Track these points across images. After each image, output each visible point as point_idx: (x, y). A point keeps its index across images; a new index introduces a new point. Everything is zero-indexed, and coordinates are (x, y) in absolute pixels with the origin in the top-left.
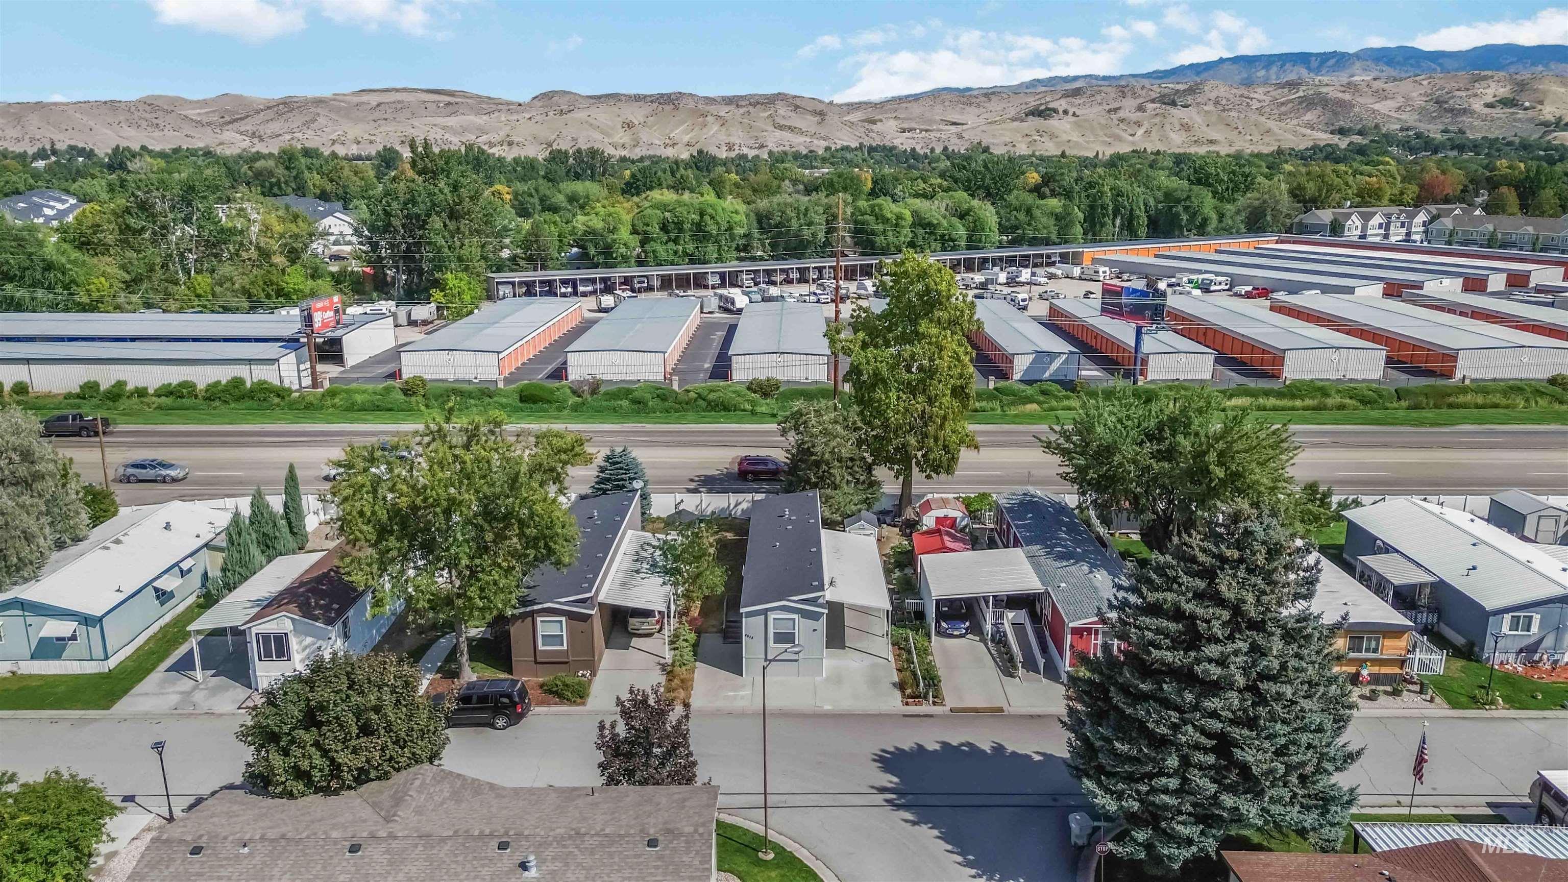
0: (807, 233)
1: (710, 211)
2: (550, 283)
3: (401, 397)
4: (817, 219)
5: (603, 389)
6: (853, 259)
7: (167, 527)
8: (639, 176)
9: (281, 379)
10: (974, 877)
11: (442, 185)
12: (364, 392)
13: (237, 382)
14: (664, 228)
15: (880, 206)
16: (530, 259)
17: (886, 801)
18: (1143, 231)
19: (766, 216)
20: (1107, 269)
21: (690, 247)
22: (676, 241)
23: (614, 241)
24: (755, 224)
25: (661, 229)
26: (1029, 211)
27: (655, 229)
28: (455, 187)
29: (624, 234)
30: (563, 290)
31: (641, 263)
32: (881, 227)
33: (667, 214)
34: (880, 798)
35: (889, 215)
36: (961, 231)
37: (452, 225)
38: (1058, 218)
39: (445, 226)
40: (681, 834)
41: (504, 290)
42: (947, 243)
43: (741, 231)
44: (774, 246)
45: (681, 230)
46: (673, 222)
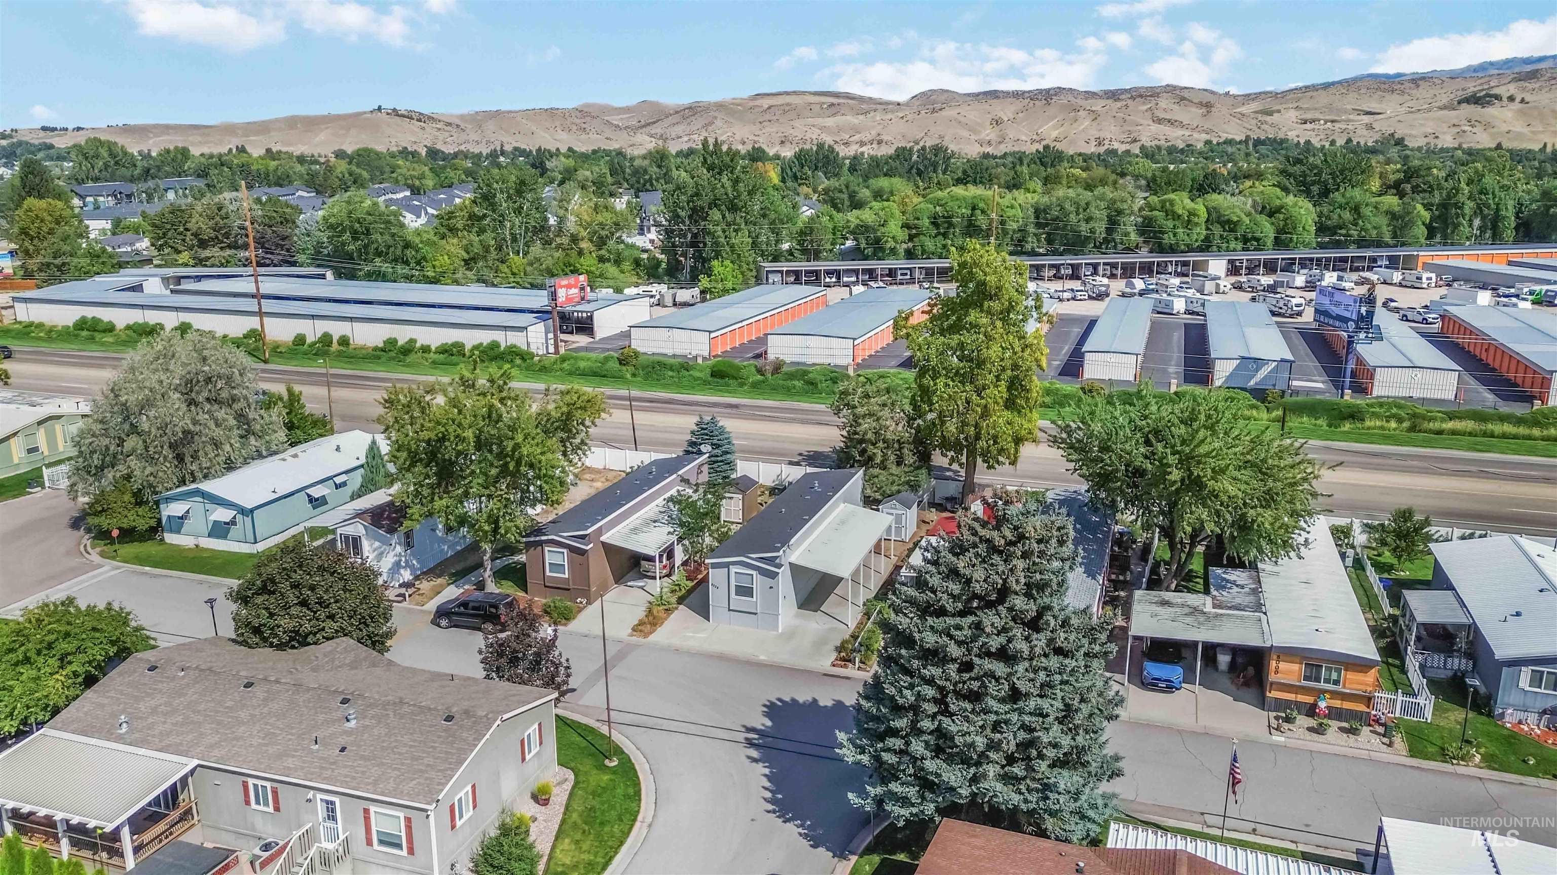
0: (1084, 228)
1: (981, 205)
2: (817, 273)
3: (617, 365)
4: (1098, 214)
5: (785, 369)
6: (1144, 256)
7: (338, 449)
8: (970, 172)
9: (528, 344)
10: (769, 812)
11: (725, 179)
12: (588, 359)
13: (494, 345)
14: (934, 222)
15: (1172, 202)
16: (805, 251)
17: (747, 739)
18: (1509, 234)
19: (1044, 210)
20: (1433, 275)
23: (884, 234)
24: (1032, 219)
25: (931, 223)
26: (1356, 209)
27: (925, 223)
28: (736, 182)
29: (894, 228)
30: (828, 280)
31: (910, 255)
32: (1170, 224)
33: (938, 209)
34: (741, 737)
35: (1180, 212)
36: (1267, 229)
37: (729, 217)
38: (1393, 216)
39: (724, 217)
40: (474, 716)
41: (772, 277)
42: (1250, 241)
43: (1015, 226)
44: (1050, 241)
45: (951, 225)
46: (943, 217)
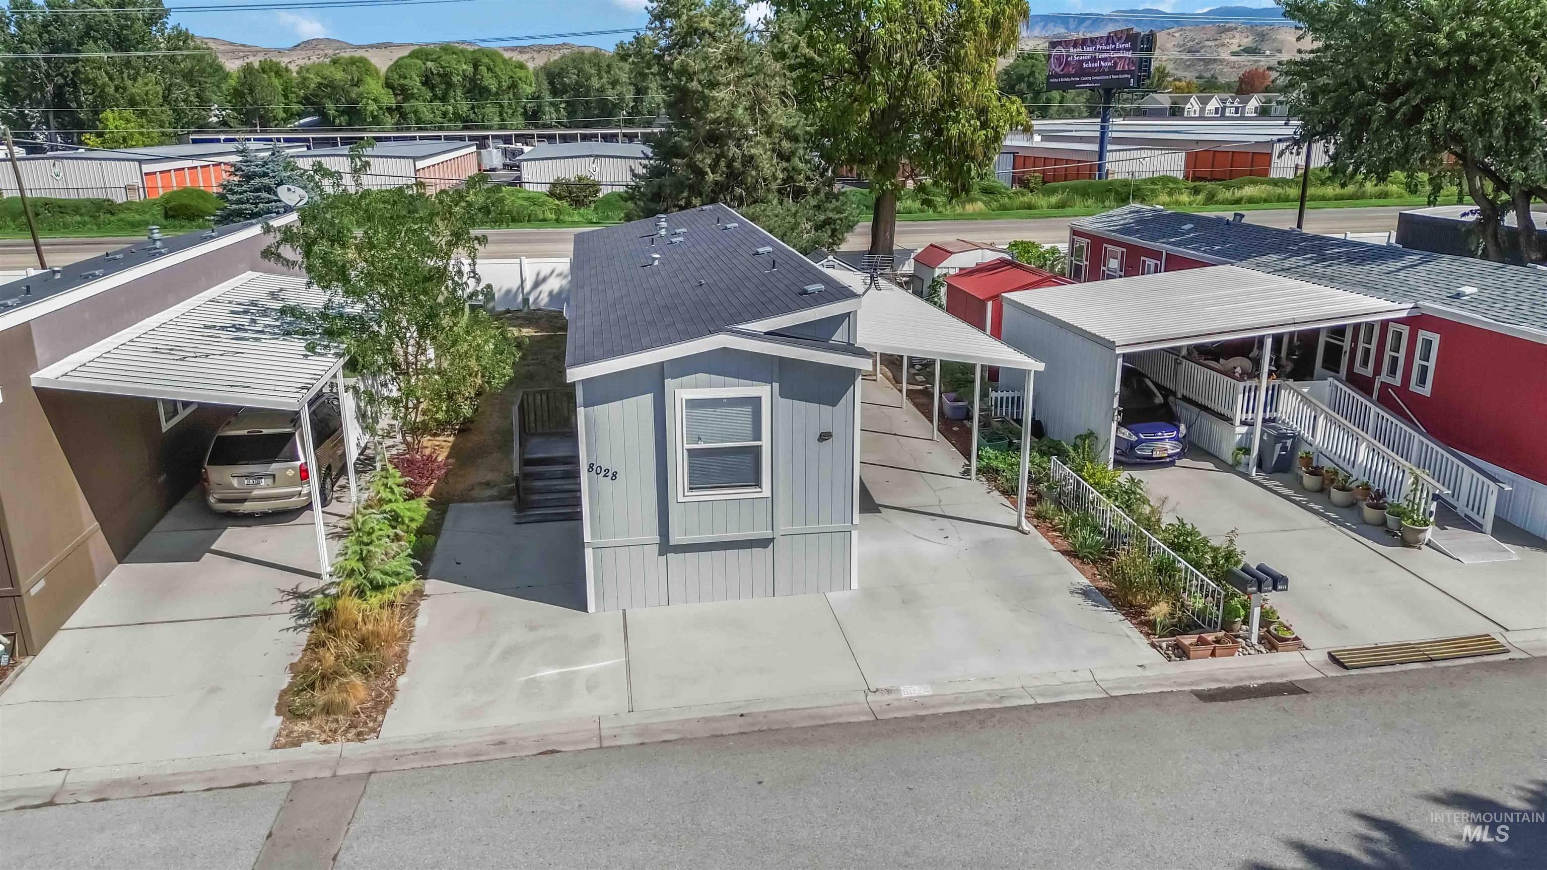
0: (611, 95)
4: (624, 77)
14: (427, 82)
19: (559, 74)
21: (464, 107)
22: (444, 99)
23: (360, 95)
24: (545, 85)
25: (423, 84)
27: (415, 83)
29: (374, 87)
33: (429, 64)
43: (529, 90)
44: (571, 113)
45: (450, 85)
46: (439, 74)
